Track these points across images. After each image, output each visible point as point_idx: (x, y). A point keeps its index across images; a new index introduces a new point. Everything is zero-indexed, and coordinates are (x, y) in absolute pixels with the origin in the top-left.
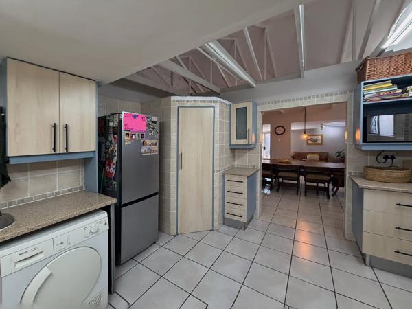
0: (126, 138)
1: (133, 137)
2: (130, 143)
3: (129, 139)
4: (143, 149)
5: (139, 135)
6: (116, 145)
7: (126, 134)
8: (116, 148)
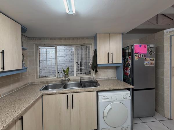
0: (136, 57)
1: (140, 57)
2: (138, 60)
3: (137, 57)
4: (145, 63)
5: (143, 55)
6: (130, 61)
7: (136, 55)
8: (130, 62)
